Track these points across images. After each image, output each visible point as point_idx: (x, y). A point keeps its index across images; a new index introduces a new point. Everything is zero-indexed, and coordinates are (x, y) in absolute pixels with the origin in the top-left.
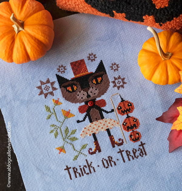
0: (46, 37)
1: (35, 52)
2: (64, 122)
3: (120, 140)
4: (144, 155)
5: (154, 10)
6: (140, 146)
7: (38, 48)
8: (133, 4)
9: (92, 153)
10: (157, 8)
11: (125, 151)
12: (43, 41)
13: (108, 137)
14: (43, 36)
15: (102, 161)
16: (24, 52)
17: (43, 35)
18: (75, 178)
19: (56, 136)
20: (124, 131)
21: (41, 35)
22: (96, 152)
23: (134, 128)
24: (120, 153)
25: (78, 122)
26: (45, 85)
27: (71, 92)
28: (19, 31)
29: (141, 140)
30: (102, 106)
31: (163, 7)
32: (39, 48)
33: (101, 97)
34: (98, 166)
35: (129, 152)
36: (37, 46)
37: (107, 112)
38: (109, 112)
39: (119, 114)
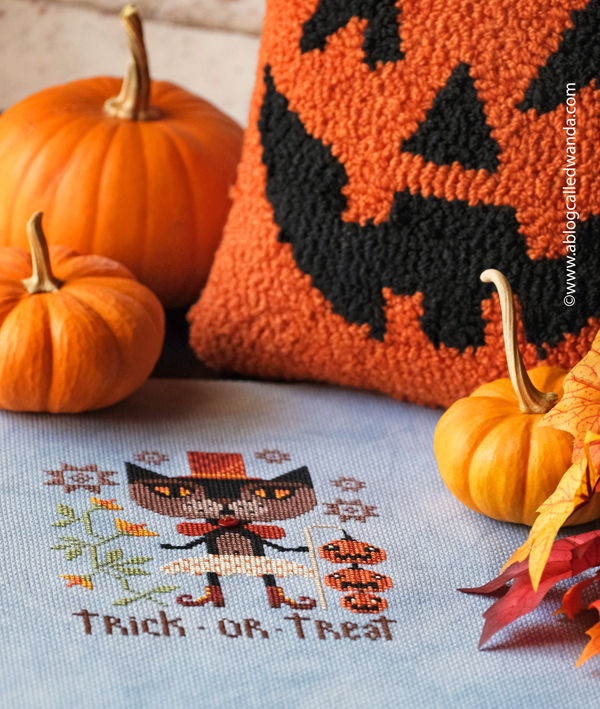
0: (128, 317)
1: (79, 336)
2: (113, 539)
3: (304, 599)
4: (384, 639)
5: (520, 265)
6: (375, 621)
7: (90, 329)
8: (454, 235)
9: (189, 604)
10: (532, 257)
11: (312, 621)
12: (115, 326)
13: (264, 588)
14: (118, 310)
15: (221, 622)
16: (40, 325)
17: (121, 308)
18: (105, 633)
20: (329, 588)
21: (115, 306)
22: (206, 605)
23: (367, 588)
24: (292, 621)
25: (166, 546)
26: (80, 472)
27: (165, 496)
28: (39, 292)
29: (384, 613)
30: (270, 535)
31: (552, 252)
32: (95, 330)
34: (202, 628)
35: (330, 625)
36: (92, 322)
37: (282, 549)
38: (288, 550)
39: (326, 557)
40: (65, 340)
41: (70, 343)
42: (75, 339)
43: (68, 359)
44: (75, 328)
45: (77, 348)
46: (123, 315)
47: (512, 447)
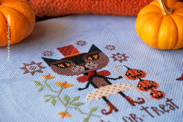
1: (17, 20)
2: (61, 91)
3: (139, 99)
4: (176, 109)
6: (167, 101)
9: (107, 114)
11: (150, 108)
12: (25, 14)
15: (124, 119)
17: (24, 7)
19: (54, 103)
20: (141, 91)
21: (22, 7)
23: (152, 88)
24: (144, 110)
25: (80, 89)
26: (31, 65)
27: (64, 68)
29: (166, 97)
30: (106, 75)
32: (21, 17)
33: (103, 69)
35: (156, 108)
36: (19, 15)
37: (114, 79)
38: (116, 79)
39: (130, 79)
40: (13, 23)
41: (15, 23)
42: (16, 21)
43: (15, 29)
44: (15, 18)
45: (17, 24)
46: (26, 9)
47: (172, 28)
